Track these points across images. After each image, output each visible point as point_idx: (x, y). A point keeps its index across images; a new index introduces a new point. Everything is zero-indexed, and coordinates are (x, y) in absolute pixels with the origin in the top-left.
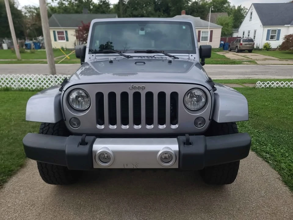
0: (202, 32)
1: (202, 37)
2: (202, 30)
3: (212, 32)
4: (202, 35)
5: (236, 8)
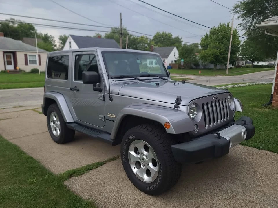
0: (29, 56)
1: (30, 61)
2: (28, 54)
3: (39, 56)
4: (29, 58)
5: (43, 36)
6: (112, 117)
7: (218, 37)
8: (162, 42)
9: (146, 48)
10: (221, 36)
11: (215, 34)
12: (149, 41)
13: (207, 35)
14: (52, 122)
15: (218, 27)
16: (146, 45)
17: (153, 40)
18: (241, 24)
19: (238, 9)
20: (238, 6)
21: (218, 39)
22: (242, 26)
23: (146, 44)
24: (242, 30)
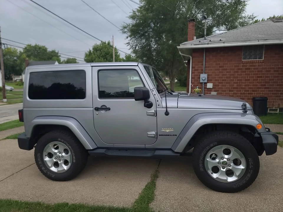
6: (167, 131)
7: (101, 53)
8: (35, 56)
9: (15, 62)
10: (104, 53)
11: (98, 50)
12: (18, 54)
13: (90, 51)
14: (46, 156)
15: (100, 45)
16: (15, 58)
17: (25, 52)
18: (129, 43)
19: (126, 30)
20: (125, 28)
21: (101, 55)
22: (129, 46)
23: (15, 56)
24: (130, 49)
